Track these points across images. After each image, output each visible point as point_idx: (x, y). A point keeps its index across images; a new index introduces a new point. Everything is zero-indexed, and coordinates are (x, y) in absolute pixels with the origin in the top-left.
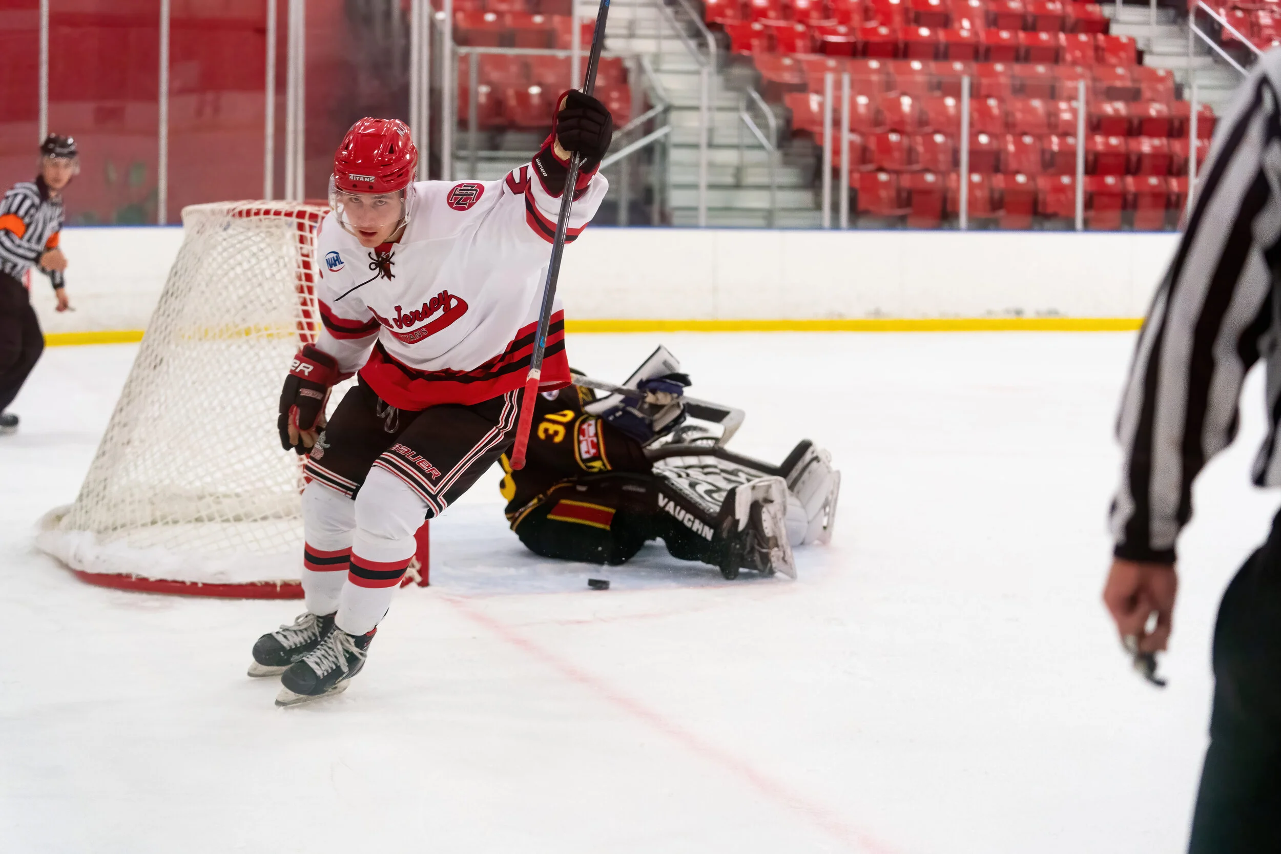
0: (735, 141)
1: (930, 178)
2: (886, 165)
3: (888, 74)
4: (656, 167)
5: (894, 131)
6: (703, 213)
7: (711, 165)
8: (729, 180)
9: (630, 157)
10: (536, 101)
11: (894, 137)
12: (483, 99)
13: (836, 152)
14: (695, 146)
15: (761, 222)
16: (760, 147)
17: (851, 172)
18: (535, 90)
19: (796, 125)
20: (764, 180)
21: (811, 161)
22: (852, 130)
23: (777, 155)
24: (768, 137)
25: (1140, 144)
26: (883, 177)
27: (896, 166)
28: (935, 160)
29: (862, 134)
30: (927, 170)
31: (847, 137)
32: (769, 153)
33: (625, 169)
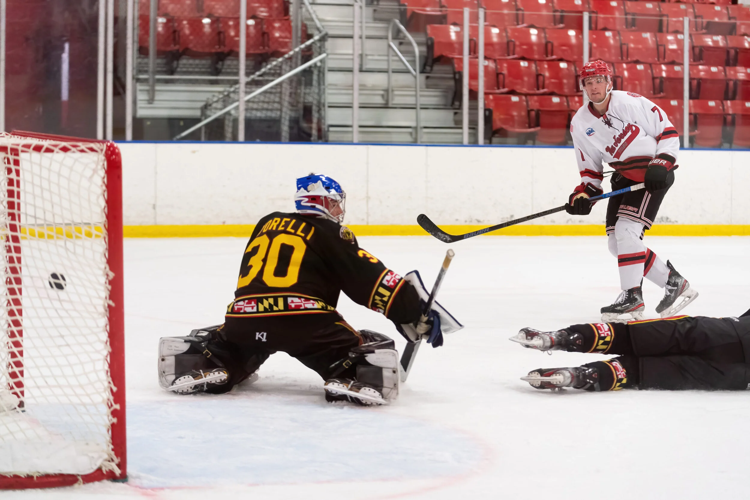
0: (384, 66)
1: (556, 100)
2: (518, 89)
3: (518, 10)
4: (315, 89)
5: (523, 59)
6: (356, 129)
7: (363, 87)
8: (379, 100)
9: (290, 79)
10: (207, 29)
11: (524, 64)
12: (160, 29)
13: (474, 76)
14: (350, 71)
15: (409, 139)
16: (408, 72)
17: (486, 94)
18: (206, 21)
19: (437, 52)
20: (410, 101)
21: (452, 83)
22: (486, 58)
23: (421, 78)
24: (413, 62)
25: (736, 72)
26: (515, 99)
27: (525, 90)
28: (560, 85)
29: (495, 61)
30: (552, 94)
31: (482, 63)
32: (415, 77)
33: (287, 90)
